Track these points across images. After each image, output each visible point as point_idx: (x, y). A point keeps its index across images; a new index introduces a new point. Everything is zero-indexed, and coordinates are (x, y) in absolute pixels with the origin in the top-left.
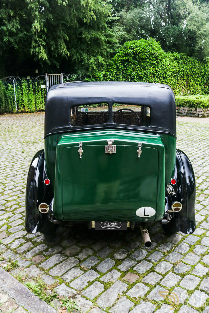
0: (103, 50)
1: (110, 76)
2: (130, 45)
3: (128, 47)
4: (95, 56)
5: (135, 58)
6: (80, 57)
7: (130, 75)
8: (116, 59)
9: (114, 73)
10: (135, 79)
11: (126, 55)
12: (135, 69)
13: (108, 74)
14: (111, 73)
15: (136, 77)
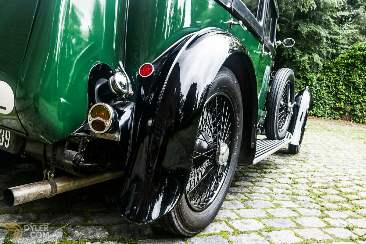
0: (322, 48)
1: (326, 81)
2: (361, 46)
3: (357, 48)
4: (311, 54)
5: (365, 62)
6: (292, 53)
7: (354, 83)
8: (337, 62)
9: (332, 78)
10: (360, 88)
11: (351, 57)
12: (362, 77)
13: (325, 77)
14: (328, 77)
15: (361, 86)
